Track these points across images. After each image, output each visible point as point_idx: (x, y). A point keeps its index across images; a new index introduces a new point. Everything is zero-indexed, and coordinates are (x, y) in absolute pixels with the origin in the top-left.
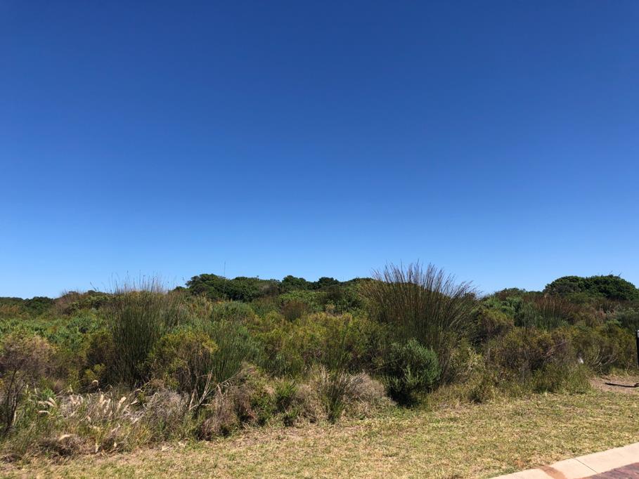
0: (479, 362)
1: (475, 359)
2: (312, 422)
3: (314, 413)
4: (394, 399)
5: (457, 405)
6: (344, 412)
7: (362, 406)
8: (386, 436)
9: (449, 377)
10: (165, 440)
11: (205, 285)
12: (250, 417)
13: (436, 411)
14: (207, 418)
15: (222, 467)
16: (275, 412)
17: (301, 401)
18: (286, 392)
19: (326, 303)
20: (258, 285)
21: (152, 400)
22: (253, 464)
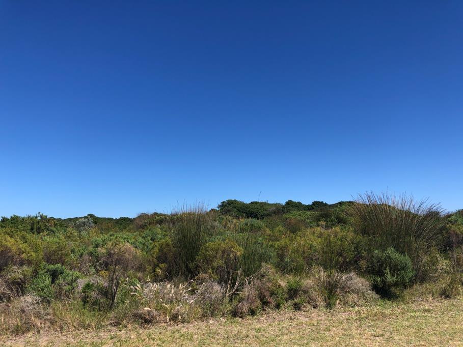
0: (447, 266)
1: (443, 264)
2: (314, 307)
3: (315, 301)
4: (377, 293)
5: (430, 299)
6: (338, 301)
7: (352, 297)
8: (373, 320)
9: (422, 277)
10: (212, 316)
11: (230, 208)
12: (269, 302)
13: (412, 303)
14: (239, 302)
15: (252, 337)
16: (287, 300)
17: (305, 292)
18: (294, 286)
19: (319, 220)
20: (267, 207)
21: (201, 289)
22: (273, 336)
